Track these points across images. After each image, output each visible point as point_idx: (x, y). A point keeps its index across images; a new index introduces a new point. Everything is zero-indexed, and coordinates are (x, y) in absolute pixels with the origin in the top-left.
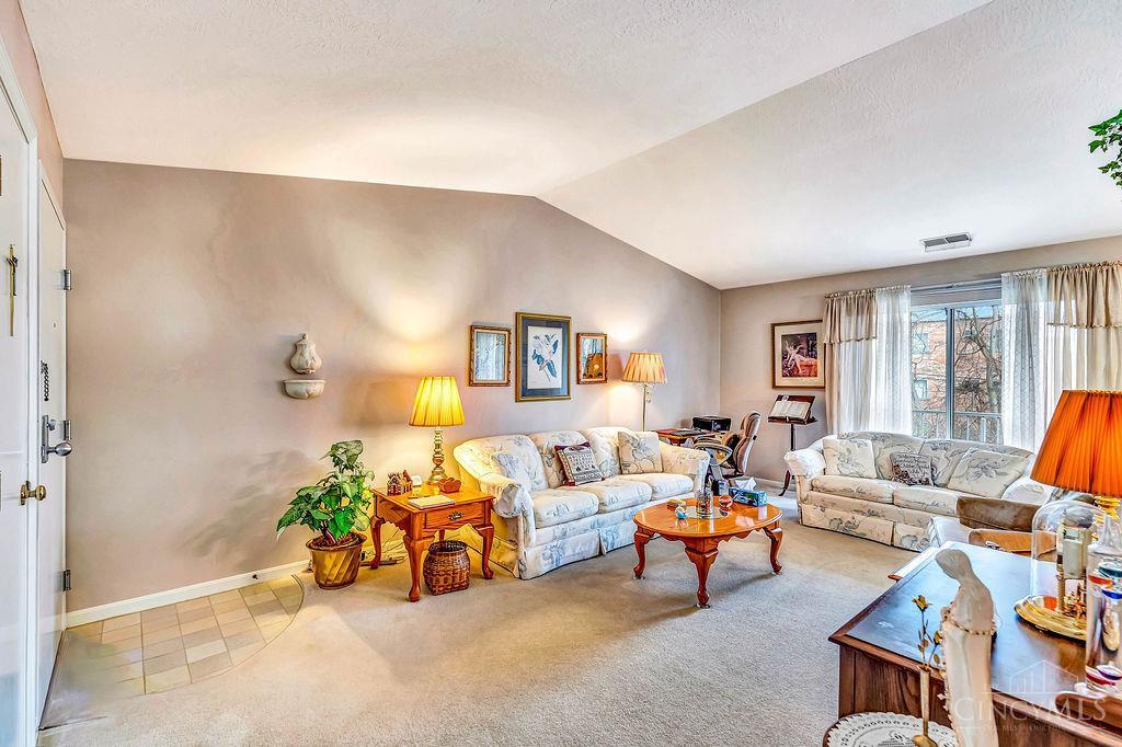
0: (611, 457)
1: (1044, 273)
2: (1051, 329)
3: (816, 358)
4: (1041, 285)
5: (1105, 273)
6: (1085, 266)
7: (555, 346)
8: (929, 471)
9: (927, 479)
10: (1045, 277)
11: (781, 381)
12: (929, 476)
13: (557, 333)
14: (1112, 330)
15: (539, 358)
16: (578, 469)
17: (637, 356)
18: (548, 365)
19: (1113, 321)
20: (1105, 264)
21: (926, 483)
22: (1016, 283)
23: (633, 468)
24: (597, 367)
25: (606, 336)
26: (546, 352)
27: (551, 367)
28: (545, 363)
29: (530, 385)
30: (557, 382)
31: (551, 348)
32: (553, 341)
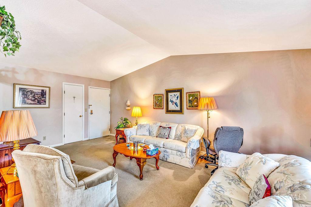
7: (177, 97)
13: (178, 94)
15: (172, 101)
16: (160, 133)
17: (203, 99)
24: (196, 103)
25: (199, 92)
26: (174, 100)
27: (176, 104)
28: (174, 103)
29: (169, 109)
30: (178, 108)
31: (176, 98)
32: (177, 96)
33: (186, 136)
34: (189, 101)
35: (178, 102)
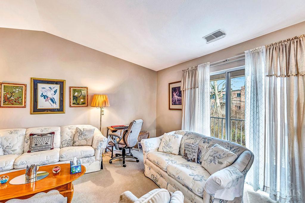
0: (70, 138)
1: (263, 48)
2: (268, 78)
3: (181, 97)
4: (263, 55)
5: (295, 43)
6: (285, 41)
7: (55, 92)
8: (196, 155)
9: (194, 159)
10: (264, 50)
11: (172, 107)
12: (196, 157)
13: (57, 87)
14: (300, 77)
15: (45, 97)
16: (36, 145)
17: (97, 96)
18: (51, 99)
19: (300, 71)
20: (296, 38)
21: (194, 161)
22: (251, 55)
23: (77, 143)
24: (82, 100)
25: (87, 88)
26: (50, 94)
27: (52, 100)
28: (49, 99)
29: (39, 107)
30: (57, 106)
31: (53, 92)
32: (54, 90)
33: (83, 138)
34: (74, 97)
35: (57, 97)
